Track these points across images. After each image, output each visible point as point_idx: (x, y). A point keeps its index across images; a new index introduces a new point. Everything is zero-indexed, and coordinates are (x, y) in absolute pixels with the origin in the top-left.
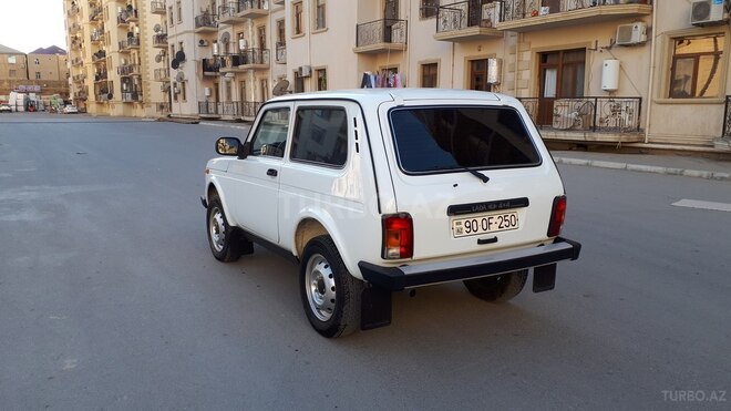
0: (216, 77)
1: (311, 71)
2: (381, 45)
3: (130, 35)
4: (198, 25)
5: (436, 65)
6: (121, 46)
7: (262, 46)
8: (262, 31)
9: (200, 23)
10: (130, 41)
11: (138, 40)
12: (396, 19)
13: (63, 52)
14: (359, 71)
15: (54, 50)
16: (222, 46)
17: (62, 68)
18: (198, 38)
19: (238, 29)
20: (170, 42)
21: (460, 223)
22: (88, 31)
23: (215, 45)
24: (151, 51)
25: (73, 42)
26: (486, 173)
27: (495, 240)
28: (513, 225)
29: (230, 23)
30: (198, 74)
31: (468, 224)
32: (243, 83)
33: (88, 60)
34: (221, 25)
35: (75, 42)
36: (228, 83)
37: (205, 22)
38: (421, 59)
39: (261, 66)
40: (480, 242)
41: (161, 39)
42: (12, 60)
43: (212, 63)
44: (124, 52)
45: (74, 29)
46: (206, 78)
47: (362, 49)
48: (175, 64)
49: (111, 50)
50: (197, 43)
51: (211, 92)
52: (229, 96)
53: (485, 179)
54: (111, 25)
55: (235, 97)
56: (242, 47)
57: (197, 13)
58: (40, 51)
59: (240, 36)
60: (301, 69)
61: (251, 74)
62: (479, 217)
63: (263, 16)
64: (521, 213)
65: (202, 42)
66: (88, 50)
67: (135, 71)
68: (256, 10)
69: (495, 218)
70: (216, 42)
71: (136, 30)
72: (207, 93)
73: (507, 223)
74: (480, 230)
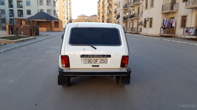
0: (127, 21)
1: (148, 19)
2: (169, 11)
3: (110, 11)
4: (124, 8)
5: (186, 16)
6: (108, 14)
7: (139, 13)
8: (139, 8)
9: (124, 7)
10: (110, 13)
11: (111, 12)
12: (175, 3)
13: (96, 16)
14: (162, 18)
15: (95, 16)
16: (129, 13)
17: (96, 20)
18: (123, 11)
19: (133, 8)
20: (117, 12)
21: (86, 60)
22: (101, 10)
23: (128, 13)
24: (114, 15)
25: (99, 14)
26: (95, 47)
27: (98, 66)
28: (106, 62)
29: (131, 7)
30: (122, 21)
31: (89, 61)
32: (133, 22)
33: (101, 18)
34: (129, 7)
35: (99, 13)
36: (130, 23)
37: (126, 7)
38: (182, 15)
39: (138, 18)
40: (93, 66)
41: (116, 12)
42: (86, 18)
43: (126, 17)
44: (108, 16)
45: (99, 10)
46: (124, 22)
47: (163, 12)
48: (117, 18)
49: (106, 15)
50: (123, 13)
51: (125, 25)
52: (130, 26)
53: (96, 49)
54: (106, 9)
55: (131, 27)
56: (133, 13)
57: (124, 5)
58: (92, 16)
59: (134, 10)
60: (146, 18)
61: (135, 20)
62: (93, 59)
63: (139, 4)
64: (109, 59)
65: (124, 12)
66: (101, 15)
67: (110, 20)
68: (138, 3)
69: (99, 60)
70: (128, 12)
71: (111, 10)
72: (124, 26)
73: (103, 62)
74: (93, 62)
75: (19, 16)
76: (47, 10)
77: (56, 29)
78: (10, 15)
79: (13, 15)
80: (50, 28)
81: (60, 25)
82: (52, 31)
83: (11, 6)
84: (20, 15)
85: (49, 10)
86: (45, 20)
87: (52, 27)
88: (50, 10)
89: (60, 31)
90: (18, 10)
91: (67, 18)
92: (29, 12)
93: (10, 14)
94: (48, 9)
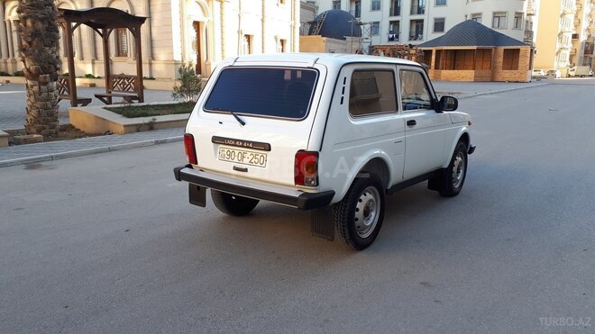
21: (224, 151)
26: (243, 118)
27: (246, 170)
28: (262, 163)
31: (228, 153)
40: (235, 168)
62: (237, 150)
73: (256, 161)
74: (236, 160)
75: (411, 38)
76: (494, 13)
77: (507, 74)
78: (391, 36)
79: (397, 37)
80: (487, 72)
81: (523, 62)
82: (493, 80)
83: (396, 10)
84: (414, 34)
85: (499, 13)
86: (475, 47)
87: (495, 67)
88: (502, 13)
89: (519, 80)
90: (412, 21)
91: (575, 36)
92: (439, 25)
93: (390, 32)
94: (495, 11)
